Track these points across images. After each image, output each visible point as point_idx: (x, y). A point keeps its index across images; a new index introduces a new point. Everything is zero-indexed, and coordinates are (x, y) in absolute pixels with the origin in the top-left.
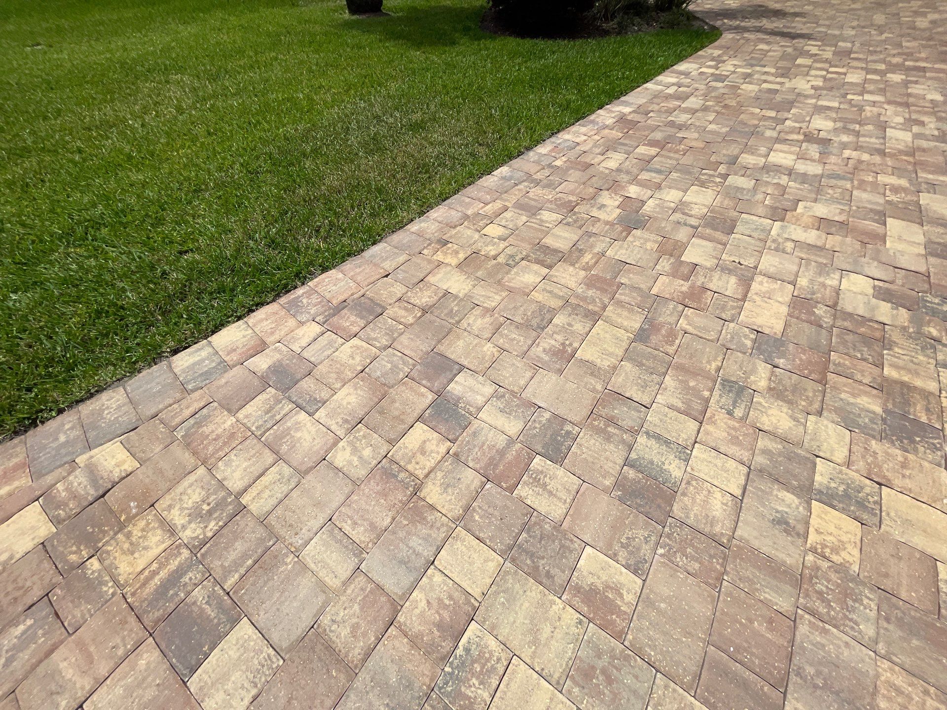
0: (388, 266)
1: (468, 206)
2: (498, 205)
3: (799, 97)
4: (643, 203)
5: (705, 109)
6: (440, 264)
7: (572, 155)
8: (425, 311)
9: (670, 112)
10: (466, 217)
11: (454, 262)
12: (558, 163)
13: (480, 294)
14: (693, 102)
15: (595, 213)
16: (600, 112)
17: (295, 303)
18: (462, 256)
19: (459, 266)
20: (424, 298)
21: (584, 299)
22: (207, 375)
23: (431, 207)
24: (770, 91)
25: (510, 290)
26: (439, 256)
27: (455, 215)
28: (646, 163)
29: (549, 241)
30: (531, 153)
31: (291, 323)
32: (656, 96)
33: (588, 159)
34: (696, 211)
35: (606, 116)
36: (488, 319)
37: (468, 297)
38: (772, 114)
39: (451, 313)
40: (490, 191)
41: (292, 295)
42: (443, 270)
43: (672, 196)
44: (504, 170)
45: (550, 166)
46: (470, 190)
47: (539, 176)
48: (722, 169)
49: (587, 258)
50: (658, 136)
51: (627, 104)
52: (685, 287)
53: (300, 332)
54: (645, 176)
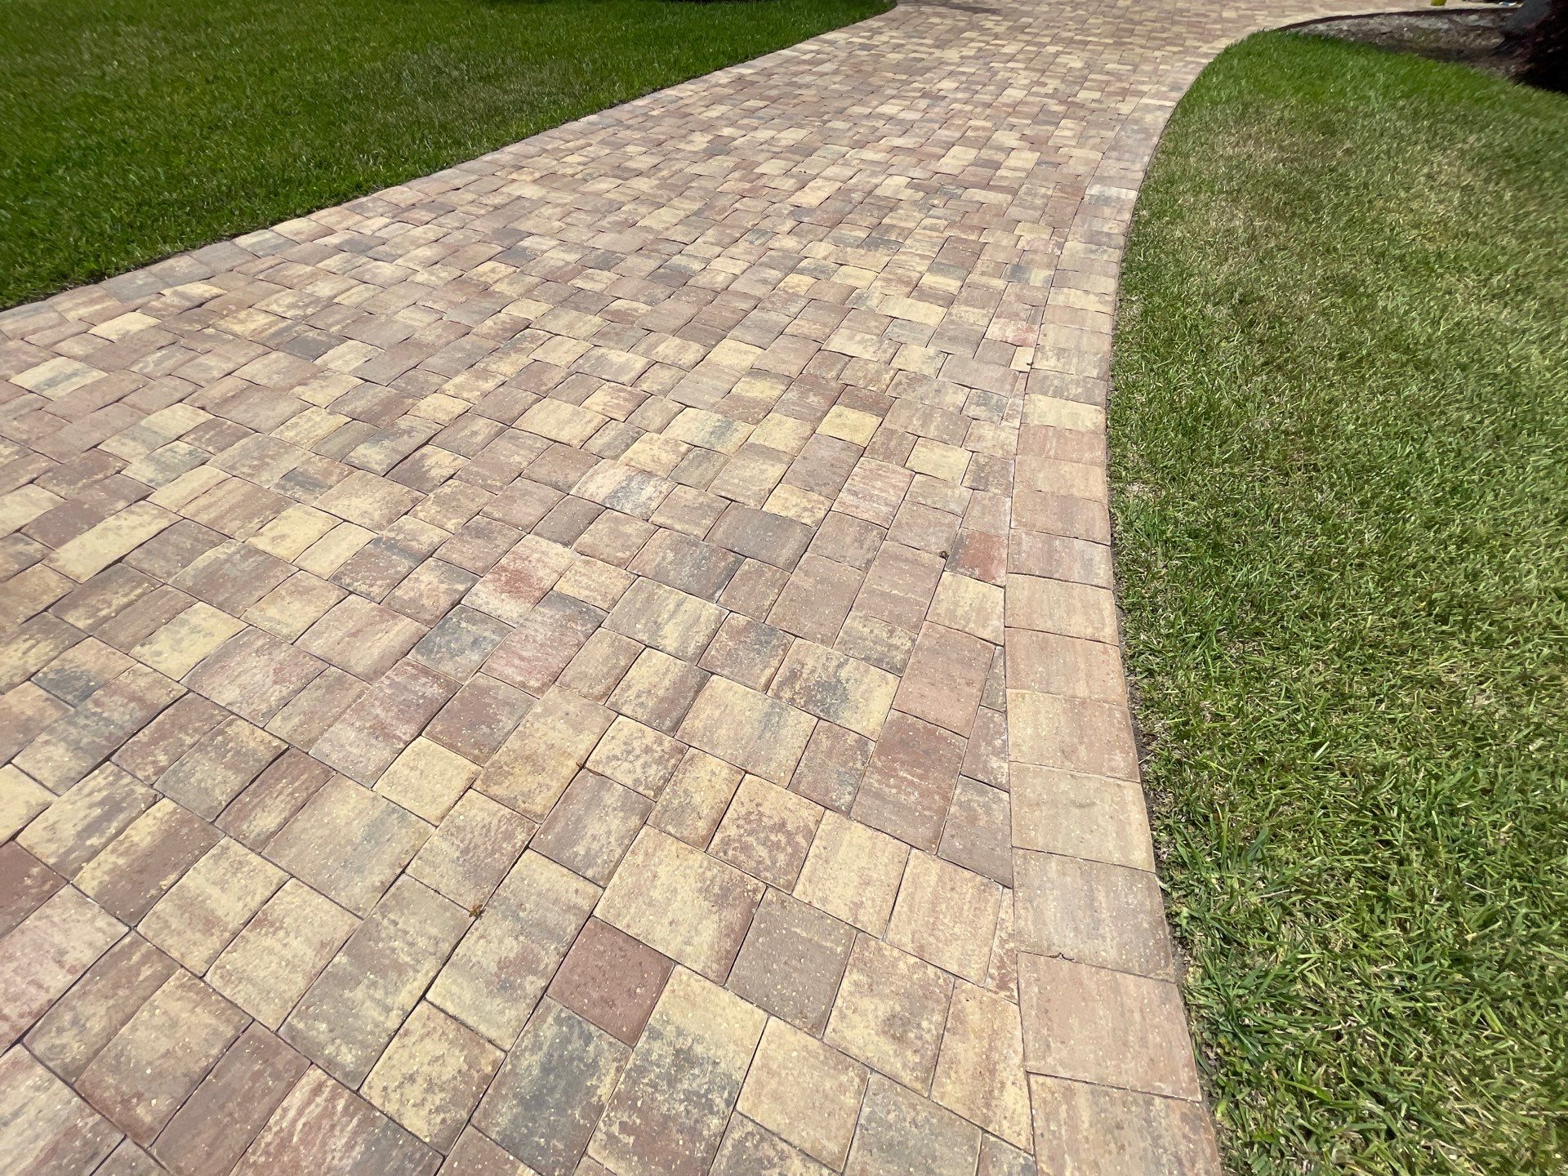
0: (458, 183)
1: (547, 143)
2: (582, 142)
3: (942, 62)
4: (735, 139)
5: (836, 72)
6: (514, 180)
7: (672, 107)
8: (496, 208)
9: (795, 74)
10: (546, 151)
11: (529, 178)
12: (655, 113)
13: (553, 196)
14: (827, 67)
15: (682, 146)
16: (718, 73)
17: (361, 205)
18: (537, 175)
19: (535, 181)
20: (498, 200)
21: (655, 196)
22: (276, 247)
23: (505, 144)
24: (915, 59)
25: (584, 194)
26: (514, 176)
27: (532, 150)
28: (752, 112)
29: (631, 164)
30: (626, 106)
31: (358, 218)
32: (789, 60)
33: (688, 110)
34: (784, 143)
35: (721, 77)
36: (559, 209)
37: (541, 199)
38: (904, 77)
39: (524, 207)
40: (573, 132)
41: (355, 202)
42: (515, 185)
43: (763, 134)
44: (592, 118)
45: (646, 114)
46: (551, 132)
47: (630, 122)
48: (826, 117)
49: (665, 173)
50: (774, 93)
51: (751, 67)
52: (748, 186)
53: (369, 222)
54: (746, 121)
